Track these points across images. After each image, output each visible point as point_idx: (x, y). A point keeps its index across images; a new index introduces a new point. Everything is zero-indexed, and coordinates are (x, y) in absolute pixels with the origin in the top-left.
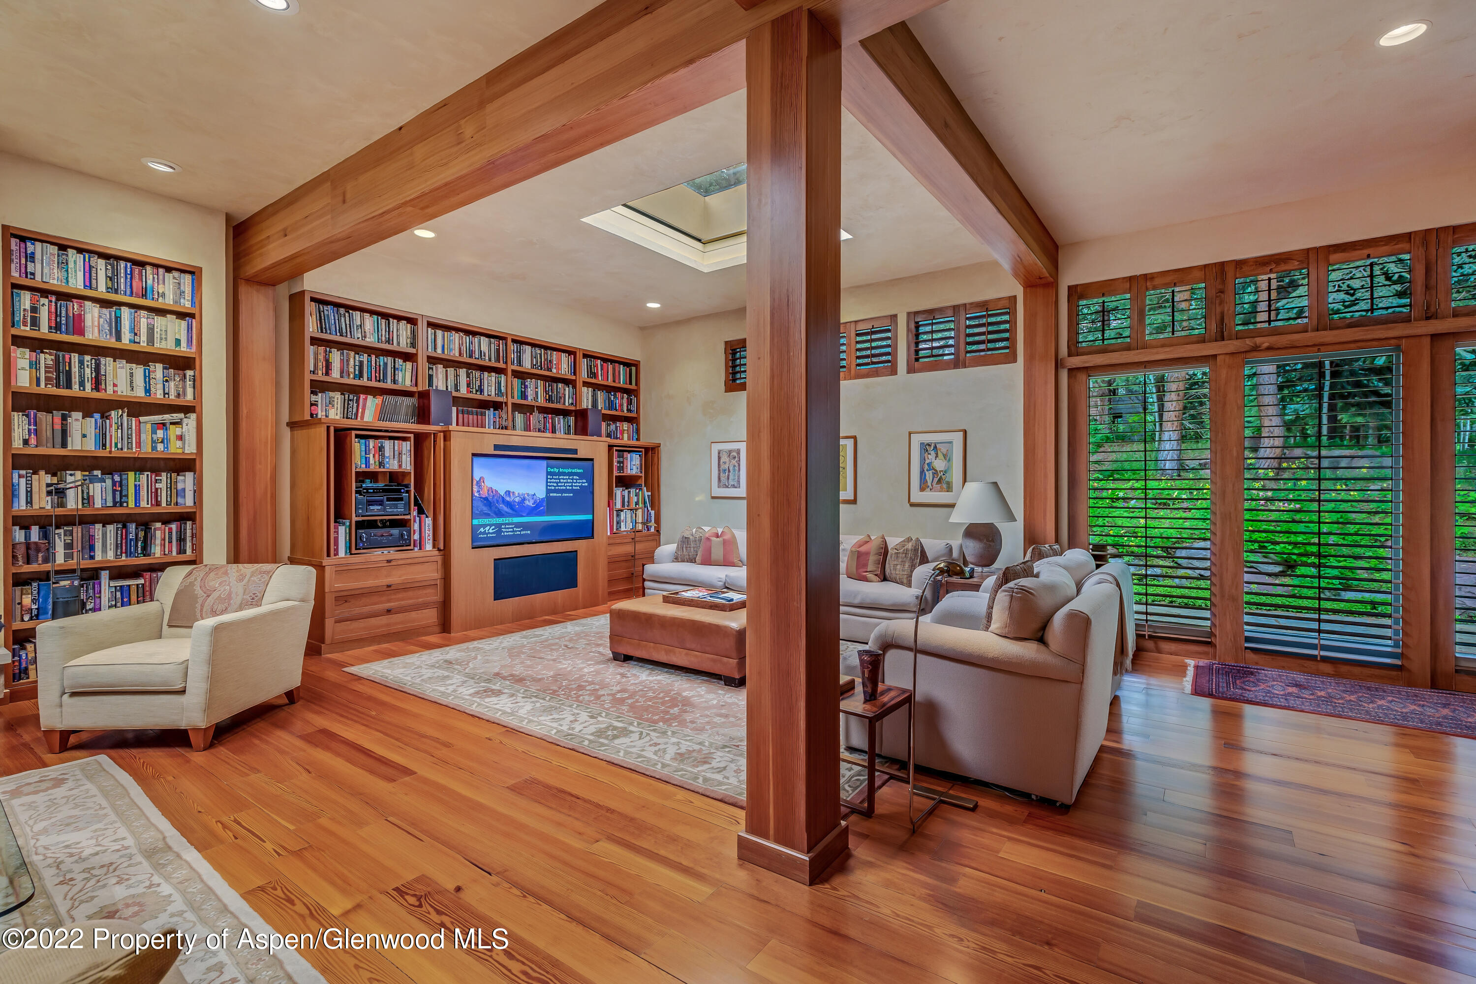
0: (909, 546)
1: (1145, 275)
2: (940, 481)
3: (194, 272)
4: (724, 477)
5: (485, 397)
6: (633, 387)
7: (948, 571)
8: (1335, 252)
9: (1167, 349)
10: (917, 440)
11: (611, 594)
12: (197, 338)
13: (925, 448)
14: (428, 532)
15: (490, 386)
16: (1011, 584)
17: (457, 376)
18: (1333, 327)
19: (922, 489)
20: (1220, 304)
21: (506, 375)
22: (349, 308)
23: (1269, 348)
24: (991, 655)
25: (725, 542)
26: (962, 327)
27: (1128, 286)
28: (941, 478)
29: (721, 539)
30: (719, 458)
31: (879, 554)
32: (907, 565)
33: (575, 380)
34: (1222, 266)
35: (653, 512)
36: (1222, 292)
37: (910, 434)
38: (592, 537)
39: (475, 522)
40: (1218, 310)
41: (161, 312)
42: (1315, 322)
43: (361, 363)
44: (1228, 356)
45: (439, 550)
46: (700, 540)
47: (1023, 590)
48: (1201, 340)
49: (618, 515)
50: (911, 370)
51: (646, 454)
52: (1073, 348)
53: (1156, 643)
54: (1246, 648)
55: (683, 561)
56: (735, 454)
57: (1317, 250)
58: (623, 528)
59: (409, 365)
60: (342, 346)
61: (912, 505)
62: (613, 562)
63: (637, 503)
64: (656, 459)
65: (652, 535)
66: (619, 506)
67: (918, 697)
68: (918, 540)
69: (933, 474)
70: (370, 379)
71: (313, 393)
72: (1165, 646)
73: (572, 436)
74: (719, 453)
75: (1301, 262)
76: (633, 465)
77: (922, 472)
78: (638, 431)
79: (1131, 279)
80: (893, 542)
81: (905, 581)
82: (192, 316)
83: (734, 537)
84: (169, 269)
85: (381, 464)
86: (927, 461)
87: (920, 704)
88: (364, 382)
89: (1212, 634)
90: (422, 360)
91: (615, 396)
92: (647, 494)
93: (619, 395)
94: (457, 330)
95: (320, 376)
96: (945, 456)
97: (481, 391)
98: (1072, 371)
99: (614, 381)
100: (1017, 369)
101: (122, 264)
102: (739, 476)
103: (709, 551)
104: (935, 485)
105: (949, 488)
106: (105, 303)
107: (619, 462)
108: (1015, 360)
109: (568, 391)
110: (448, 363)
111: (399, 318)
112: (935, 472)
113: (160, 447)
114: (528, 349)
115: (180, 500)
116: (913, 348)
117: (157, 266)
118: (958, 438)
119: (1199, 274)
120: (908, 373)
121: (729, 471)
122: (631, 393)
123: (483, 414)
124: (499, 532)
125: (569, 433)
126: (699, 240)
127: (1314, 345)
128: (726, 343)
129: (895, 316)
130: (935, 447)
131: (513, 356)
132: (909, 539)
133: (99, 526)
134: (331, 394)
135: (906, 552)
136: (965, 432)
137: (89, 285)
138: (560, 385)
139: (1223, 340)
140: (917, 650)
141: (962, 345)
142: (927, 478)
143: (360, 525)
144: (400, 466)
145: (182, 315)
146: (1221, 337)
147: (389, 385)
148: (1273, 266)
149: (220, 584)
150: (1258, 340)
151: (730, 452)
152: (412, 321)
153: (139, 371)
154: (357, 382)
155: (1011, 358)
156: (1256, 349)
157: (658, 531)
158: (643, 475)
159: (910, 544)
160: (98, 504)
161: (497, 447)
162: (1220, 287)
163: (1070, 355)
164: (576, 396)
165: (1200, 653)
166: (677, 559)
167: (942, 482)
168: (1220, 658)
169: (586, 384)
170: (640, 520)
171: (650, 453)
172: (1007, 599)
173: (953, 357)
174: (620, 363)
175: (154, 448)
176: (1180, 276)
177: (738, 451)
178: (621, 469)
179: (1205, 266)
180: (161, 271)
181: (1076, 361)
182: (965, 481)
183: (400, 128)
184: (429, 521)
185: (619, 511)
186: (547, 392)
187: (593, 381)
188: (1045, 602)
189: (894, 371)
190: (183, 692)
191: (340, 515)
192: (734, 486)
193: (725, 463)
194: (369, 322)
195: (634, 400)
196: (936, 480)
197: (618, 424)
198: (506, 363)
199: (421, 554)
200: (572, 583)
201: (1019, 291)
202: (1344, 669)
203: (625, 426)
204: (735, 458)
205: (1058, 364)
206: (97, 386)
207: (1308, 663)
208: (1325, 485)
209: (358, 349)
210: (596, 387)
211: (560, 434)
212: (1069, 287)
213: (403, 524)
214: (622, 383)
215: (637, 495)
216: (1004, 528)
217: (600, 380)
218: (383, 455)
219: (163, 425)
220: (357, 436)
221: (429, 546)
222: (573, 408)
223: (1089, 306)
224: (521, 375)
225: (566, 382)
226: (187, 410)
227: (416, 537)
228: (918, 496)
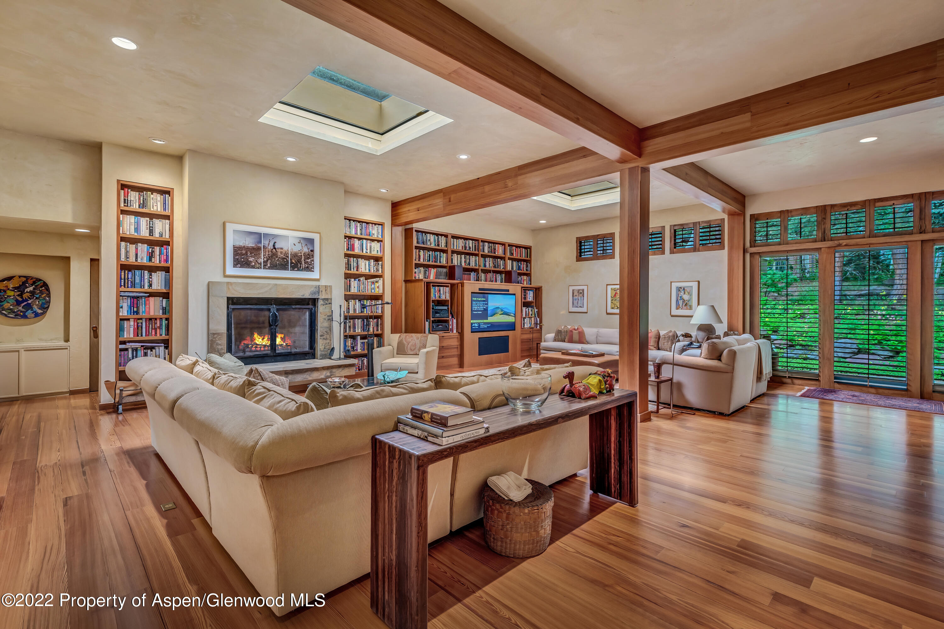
0: (671, 334)
1: (788, 210)
2: (686, 305)
3: (382, 225)
4: (575, 302)
5: (471, 267)
6: (529, 258)
7: (685, 336)
8: (878, 202)
9: (798, 245)
10: (674, 285)
11: (522, 356)
12: (382, 249)
13: (679, 289)
14: (455, 325)
15: (473, 262)
16: (709, 341)
17: (461, 258)
18: (876, 236)
19: (677, 309)
20: (824, 224)
21: (478, 256)
22: (426, 233)
23: (846, 245)
24: (701, 364)
25: (579, 333)
26: (698, 233)
27: (779, 215)
28: (687, 303)
29: (577, 331)
30: (573, 293)
31: (656, 338)
32: (669, 343)
33: (505, 257)
34: (825, 207)
35: (538, 319)
36: (825, 219)
37: (671, 282)
38: (515, 330)
39: (472, 321)
40: (823, 227)
41: (373, 240)
42: (868, 233)
43: (430, 255)
44: (827, 249)
45: (459, 333)
46: (567, 332)
47: (713, 342)
48: (815, 241)
49: (524, 320)
50: (672, 252)
51: (536, 291)
52: (752, 243)
53: (792, 380)
54: (835, 382)
55: (558, 341)
56: (581, 291)
57: (869, 201)
58: (526, 326)
59: (445, 254)
60: (424, 249)
61: (672, 316)
62: (523, 342)
63: (532, 315)
64: (540, 293)
65: (538, 330)
66: (524, 316)
67: (674, 381)
68: (675, 332)
69: (683, 302)
70: (432, 262)
71: (415, 269)
72: (797, 381)
73: (503, 283)
74: (573, 291)
75: (862, 206)
76: (530, 296)
77: (677, 301)
78: (530, 280)
79: (781, 212)
80: (662, 333)
81: (668, 350)
82: (381, 241)
83: (583, 330)
84: (375, 224)
85: (440, 297)
86: (680, 296)
87: (675, 383)
88: (431, 263)
89: (818, 375)
90: (449, 252)
91: (521, 264)
92: (536, 310)
93: (522, 263)
94: (461, 238)
95: (417, 262)
96: (689, 293)
97: (469, 264)
98: (752, 254)
99: (520, 257)
100: (725, 252)
101: (364, 224)
102: (583, 303)
103: (571, 336)
104: (683, 307)
105: (691, 308)
106: (359, 239)
107: (524, 295)
108: (724, 249)
109: (501, 262)
110: (459, 253)
111: (442, 235)
112: (684, 301)
113: (373, 291)
114: (486, 244)
115: (377, 311)
116: (673, 242)
117: (372, 223)
118: (695, 285)
119: (814, 210)
120: (670, 254)
121: (578, 300)
122: (528, 261)
123: (470, 274)
124: (479, 326)
125: (502, 282)
126: (569, 195)
127: (867, 244)
128: (577, 238)
129: (664, 227)
130: (684, 289)
131: (481, 248)
132: (671, 331)
133: (357, 320)
134: (420, 268)
135: (669, 337)
136: (699, 282)
137: (356, 233)
138: (499, 260)
139: (825, 241)
140: (674, 364)
141: (697, 241)
142: (680, 303)
143: (433, 322)
144: (446, 298)
145: (378, 241)
146: (824, 240)
147: (438, 264)
148: (849, 207)
149: (411, 340)
150: (841, 242)
151: (579, 290)
152: (446, 236)
153: (367, 262)
154: (428, 263)
155: (721, 247)
156: (839, 245)
157: (541, 328)
158: (534, 301)
159: (671, 333)
160: (357, 312)
161: (480, 289)
162: (824, 216)
163: (751, 247)
164: (505, 265)
165: (813, 385)
166: (555, 340)
167: (687, 305)
168: (822, 386)
169: (509, 259)
170: (533, 323)
171: (538, 291)
172: (707, 346)
173: (693, 246)
174: (523, 248)
175: (371, 291)
176: (805, 211)
177: (583, 290)
178: (525, 298)
179: (817, 207)
180: (374, 225)
181: (754, 250)
182: (699, 304)
183: (478, 179)
184: (455, 321)
185: (524, 318)
186: (494, 263)
187: (512, 257)
188: (721, 347)
189: (663, 253)
190: (417, 373)
191: (428, 318)
192: (581, 307)
193: (576, 295)
194: (432, 238)
195: (529, 264)
196: (684, 304)
197: (522, 277)
198: (478, 251)
199: (452, 334)
200: (507, 350)
201: (726, 217)
202: (881, 391)
203: (525, 277)
204: (581, 293)
205: (745, 251)
206: (357, 270)
207: (864, 388)
208: (871, 307)
209: (429, 249)
210: (513, 260)
211: (499, 283)
212: (751, 215)
213: (447, 321)
214: (524, 257)
215: (532, 311)
216: (717, 326)
217: (515, 256)
218: (440, 293)
219: (373, 283)
220: (433, 286)
221: (455, 331)
222: (504, 270)
223: (759, 224)
224: (484, 256)
225: (501, 258)
226: (380, 276)
227: (451, 327)
228: (675, 312)
